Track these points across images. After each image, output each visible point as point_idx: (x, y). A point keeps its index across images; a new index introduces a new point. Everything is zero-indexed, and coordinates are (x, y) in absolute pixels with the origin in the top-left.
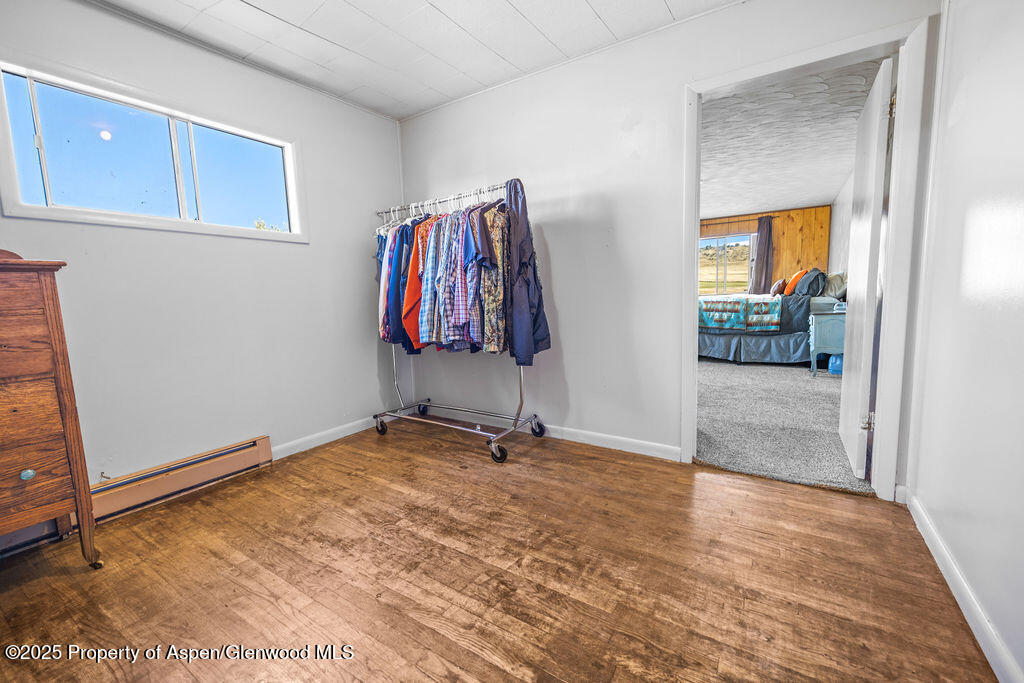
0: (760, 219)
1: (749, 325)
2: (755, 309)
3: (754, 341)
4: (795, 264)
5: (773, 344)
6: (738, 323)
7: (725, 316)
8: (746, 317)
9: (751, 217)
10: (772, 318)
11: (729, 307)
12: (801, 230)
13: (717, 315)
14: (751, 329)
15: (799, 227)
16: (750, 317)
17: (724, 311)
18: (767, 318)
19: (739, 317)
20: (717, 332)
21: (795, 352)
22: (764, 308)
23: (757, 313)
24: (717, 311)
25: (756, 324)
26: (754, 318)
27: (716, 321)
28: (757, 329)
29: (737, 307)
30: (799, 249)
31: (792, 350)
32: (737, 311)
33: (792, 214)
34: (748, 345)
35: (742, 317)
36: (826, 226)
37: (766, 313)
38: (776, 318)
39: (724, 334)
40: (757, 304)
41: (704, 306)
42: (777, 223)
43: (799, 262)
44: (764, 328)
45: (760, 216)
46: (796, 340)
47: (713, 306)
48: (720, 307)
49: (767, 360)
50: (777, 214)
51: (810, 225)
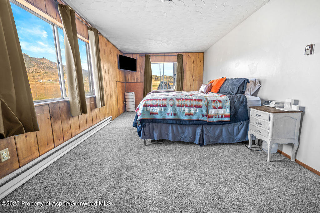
0: (178, 55)
1: (209, 117)
2: (213, 104)
3: (211, 129)
4: (191, 77)
5: (224, 130)
6: (202, 116)
7: (193, 110)
8: (207, 111)
9: (174, 54)
10: (224, 112)
11: (195, 103)
12: (193, 62)
13: (187, 110)
14: (211, 120)
15: (193, 61)
16: (210, 111)
17: (192, 106)
18: (221, 112)
19: (202, 111)
20: (188, 123)
21: (237, 134)
22: (219, 104)
23: (215, 108)
24: (186, 106)
25: (214, 117)
26: (212, 112)
27: (186, 114)
28: (215, 120)
29: (201, 103)
30: (193, 71)
31: (235, 134)
32: (200, 107)
33: (190, 54)
34: (208, 131)
35: (204, 111)
36: (202, 61)
37: (220, 108)
38: (227, 112)
39: (192, 125)
40: (214, 101)
41: (177, 103)
42: (184, 57)
43: (193, 77)
44: (220, 119)
45: (178, 54)
46: (238, 127)
47: (184, 103)
48: (188, 103)
49: (220, 141)
50: (184, 54)
51: (196, 60)
